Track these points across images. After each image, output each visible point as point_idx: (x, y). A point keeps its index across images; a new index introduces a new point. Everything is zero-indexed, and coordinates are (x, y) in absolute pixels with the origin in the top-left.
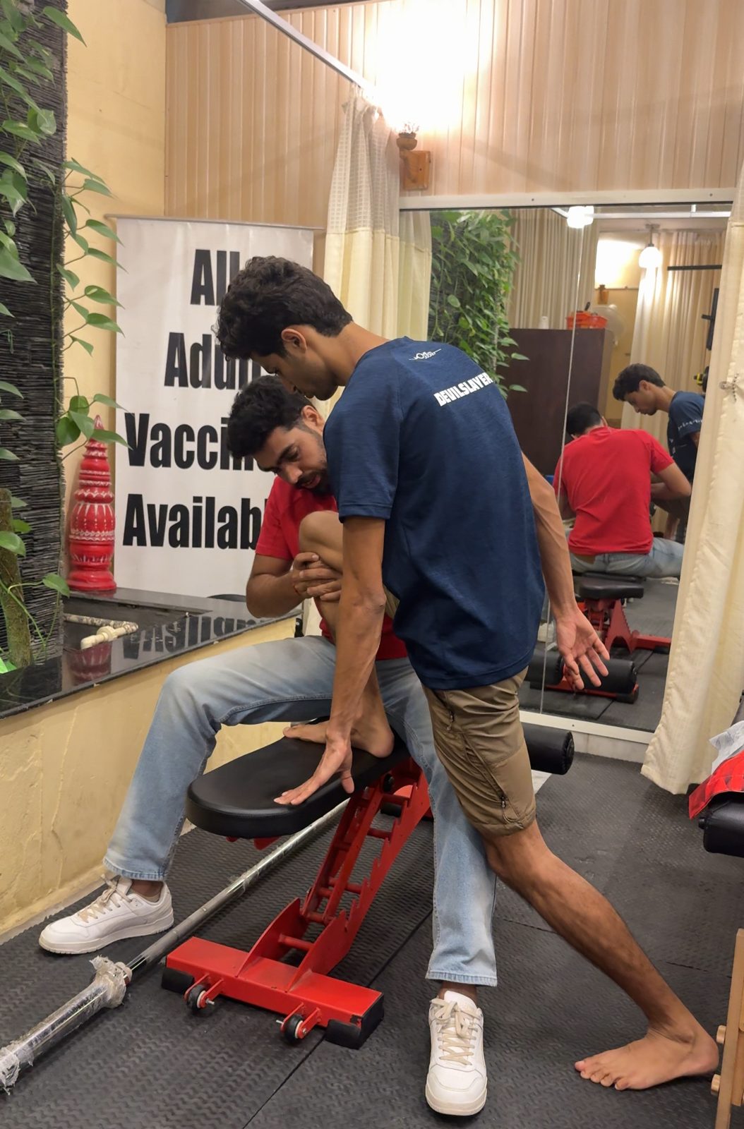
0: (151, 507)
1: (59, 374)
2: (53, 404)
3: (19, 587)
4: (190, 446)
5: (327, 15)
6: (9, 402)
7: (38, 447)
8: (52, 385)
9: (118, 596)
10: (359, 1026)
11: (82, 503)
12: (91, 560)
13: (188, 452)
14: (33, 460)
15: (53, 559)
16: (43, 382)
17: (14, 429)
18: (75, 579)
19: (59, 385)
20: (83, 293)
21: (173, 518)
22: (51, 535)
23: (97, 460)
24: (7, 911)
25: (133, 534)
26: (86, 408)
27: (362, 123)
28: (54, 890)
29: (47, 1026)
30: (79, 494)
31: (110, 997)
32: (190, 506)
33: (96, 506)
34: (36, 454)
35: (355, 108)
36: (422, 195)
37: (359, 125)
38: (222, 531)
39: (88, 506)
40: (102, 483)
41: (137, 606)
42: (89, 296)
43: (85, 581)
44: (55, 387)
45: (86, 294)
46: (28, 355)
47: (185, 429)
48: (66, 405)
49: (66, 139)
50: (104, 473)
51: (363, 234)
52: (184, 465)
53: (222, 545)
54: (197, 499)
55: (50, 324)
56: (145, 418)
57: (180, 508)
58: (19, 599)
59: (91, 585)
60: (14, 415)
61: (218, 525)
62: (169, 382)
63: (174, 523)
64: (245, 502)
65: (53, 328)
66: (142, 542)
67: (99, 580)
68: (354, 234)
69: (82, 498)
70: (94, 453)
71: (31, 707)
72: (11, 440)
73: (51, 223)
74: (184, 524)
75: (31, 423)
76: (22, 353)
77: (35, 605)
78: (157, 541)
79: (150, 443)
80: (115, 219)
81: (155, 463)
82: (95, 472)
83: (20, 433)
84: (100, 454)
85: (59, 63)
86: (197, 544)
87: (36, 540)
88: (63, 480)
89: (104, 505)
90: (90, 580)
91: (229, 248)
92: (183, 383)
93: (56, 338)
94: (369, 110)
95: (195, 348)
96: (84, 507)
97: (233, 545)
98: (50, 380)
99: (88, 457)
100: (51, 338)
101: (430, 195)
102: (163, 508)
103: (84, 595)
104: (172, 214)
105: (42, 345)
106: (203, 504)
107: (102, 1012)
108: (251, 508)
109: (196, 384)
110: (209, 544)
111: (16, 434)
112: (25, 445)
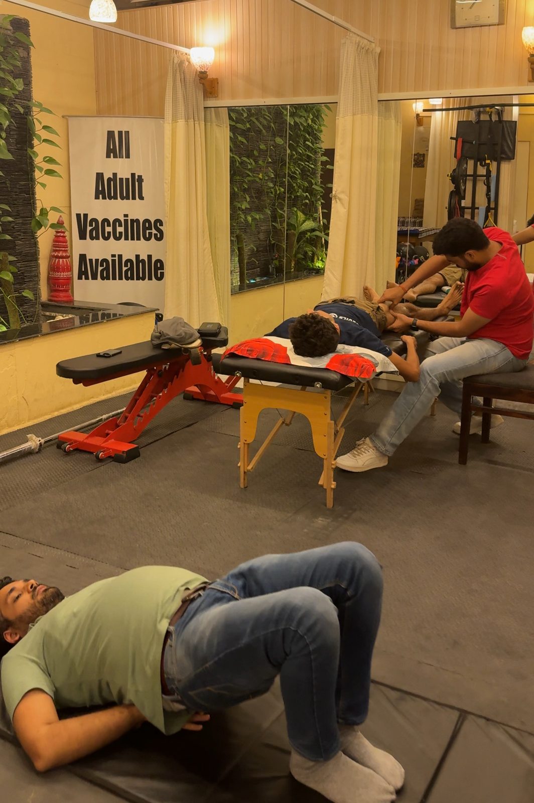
0: (91, 260)
1: (34, 198)
2: (31, 213)
3: (13, 296)
4: (109, 229)
5: (167, 9)
6: (6, 213)
7: (24, 233)
8: (31, 203)
9: (76, 304)
10: (125, 455)
11: (54, 259)
12: (59, 287)
13: (108, 232)
14: (22, 239)
15: (35, 285)
16: (26, 202)
17: (12, 225)
18: (52, 296)
19: (34, 203)
20: (42, 160)
21: (102, 265)
22: (33, 274)
23: (61, 238)
24: (2, 427)
25: (82, 274)
26: (47, 214)
27: (178, 69)
28: (25, 422)
29: (5, 453)
30: (56, 255)
31: (33, 448)
32: (110, 259)
33: (61, 260)
34: (24, 236)
35: (173, 62)
36: (215, 100)
37: (176, 70)
38: (126, 271)
39: (57, 260)
40: (63, 249)
41: (80, 308)
42: (45, 161)
43: (56, 297)
44: (32, 204)
45: (44, 161)
46: (17, 190)
47: (106, 220)
48: (38, 213)
49: (32, 88)
50: (64, 244)
51: (181, 123)
52: (106, 238)
53: (127, 279)
54: (113, 256)
55: (28, 175)
56: (86, 216)
57: (105, 260)
58: (14, 302)
59: (60, 299)
60: (10, 219)
61: (124, 269)
62: (97, 197)
63: (102, 268)
64: (137, 256)
65: (30, 177)
66: (87, 278)
67: (64, 296)
68: (177, 123)
69: (54, 256)
70: (59, 234)
71: (8, 342)
72: (11, 230)
73: (26, 128)
74: (107, 268)
75: (21, 221)
76: (15, 190)
77: (26, 307)
78: (94, 277)
79: (89, 228)
80: (68, 117)
81: (92, 238)
82: (60, 244)
83: (15, 226)
84: (62, 234)
85: (27, 53)
86: (114, 278)
87: (26, 276)
88: (38, 248)
89: (65, 260)
90: (60, 297)
91: (124, 130)
92: (104, 198)
93: (31, 181)
94: (181, 61)
95: (109, 180)
96: (55, 260)
97: (132, 279)
98: (30, 201)
99: (56, 236)
100: (29, 181)
101: (219, 100)
102: (97, 260)
103: (56, 304)
104: (100, 113)
105: (24, 185)
106: (117, 258)
107: (29, 453)
108: (140, 259)
109: (110, 198)
110: (120, 278)
111: (13, 227)
112: (18, 232)
